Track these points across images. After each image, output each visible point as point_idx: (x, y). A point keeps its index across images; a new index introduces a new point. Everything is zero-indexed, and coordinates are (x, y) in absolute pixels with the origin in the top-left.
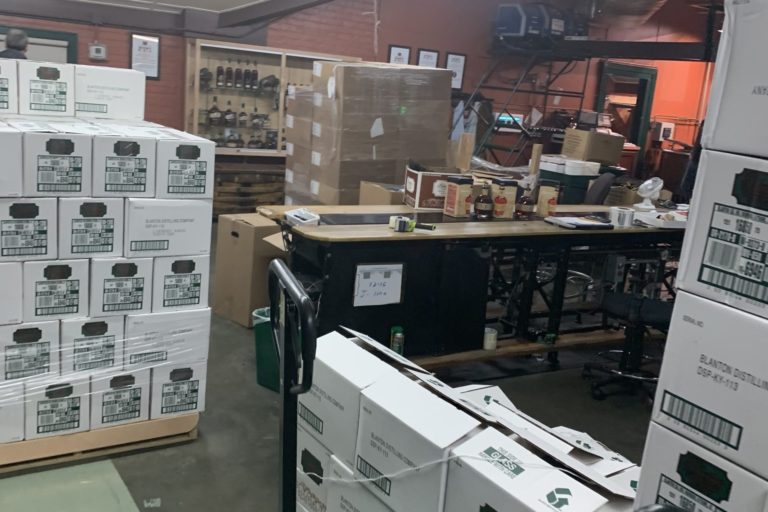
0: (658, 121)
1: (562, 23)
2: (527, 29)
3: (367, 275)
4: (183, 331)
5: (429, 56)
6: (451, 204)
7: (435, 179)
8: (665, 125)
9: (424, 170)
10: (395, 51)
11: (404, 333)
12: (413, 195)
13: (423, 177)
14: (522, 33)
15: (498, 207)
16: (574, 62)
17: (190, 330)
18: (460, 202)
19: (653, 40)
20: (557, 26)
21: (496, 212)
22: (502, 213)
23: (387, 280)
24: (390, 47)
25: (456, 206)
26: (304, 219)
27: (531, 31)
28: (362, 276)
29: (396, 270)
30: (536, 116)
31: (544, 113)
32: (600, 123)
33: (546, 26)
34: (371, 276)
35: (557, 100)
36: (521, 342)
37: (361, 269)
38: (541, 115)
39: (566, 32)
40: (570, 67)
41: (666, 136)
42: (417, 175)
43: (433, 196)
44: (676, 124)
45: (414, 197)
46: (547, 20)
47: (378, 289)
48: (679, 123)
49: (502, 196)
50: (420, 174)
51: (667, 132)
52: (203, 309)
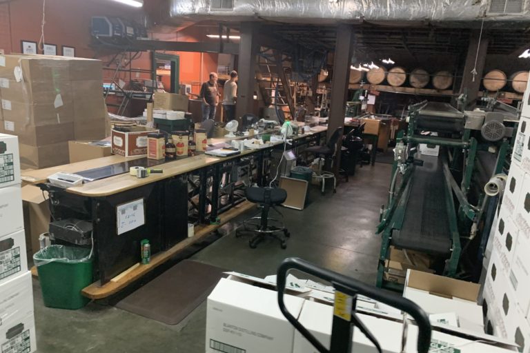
0: (183, 84)
1: (132, 29)
2: (113, 33)
3: (123, 212)
4: (12, 297)
5: (50, 48)
6: (154, 151)
7: (137, 136)
8: (188, 86)
9: (128, 131)
10: (26, 45)
11: (150, 243)
12: (123, 148)
13: (129, 135)
14: (111, 35)
15: (180, 149)
16: (140, 52)
17: (17, 294)
18: (159, 150)
19: (174, 40)
20: (130, 31)
21: (179, 153)
22: (182, 153)
23: (135, 211)
24: (22, 41)
25: (157, 153)
26: (73, 182)
27: (116, 34)
28: (120, 213)
29: (140, 203)
30: (122, 84)
31: (125, 82)
32: (159, 87)
33: (124, 31)
34: (126, 211)
35: (138, 75)
36: (204, 227)
37: (119, 208)
38: (124, 83)
39: (136, 35)
40: (138, 55)
41: (188, 92)
42: (124, 135)
43: (137, 147)
44: (192, 85)
45: (124, 149)
46: (124, 28)
47: (132, 218)
48: (193, 85)
49: (181, 142)
50: (127, 134)
51: (188, 89)
52: (25, 274)
